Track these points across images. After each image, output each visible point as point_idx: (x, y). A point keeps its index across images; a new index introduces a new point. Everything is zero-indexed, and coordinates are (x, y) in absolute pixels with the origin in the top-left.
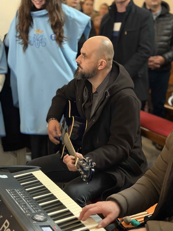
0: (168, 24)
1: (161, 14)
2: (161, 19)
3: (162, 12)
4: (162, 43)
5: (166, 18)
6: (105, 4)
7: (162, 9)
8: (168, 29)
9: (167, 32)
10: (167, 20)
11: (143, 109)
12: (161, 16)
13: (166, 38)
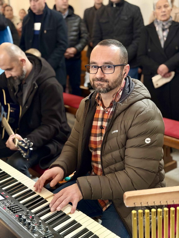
0: (75, 22)
1: (68, 14)
2: (69, 18)
3: (69, 12)
4: (72, 38)
5: (73, 18)
6: (23, 10)
7: (69, 11)
8: (75, 26)
9: (74, 28)
10: (74, 19)
11: (64, 91)
12: (69, 16)
13: (75, 33)
